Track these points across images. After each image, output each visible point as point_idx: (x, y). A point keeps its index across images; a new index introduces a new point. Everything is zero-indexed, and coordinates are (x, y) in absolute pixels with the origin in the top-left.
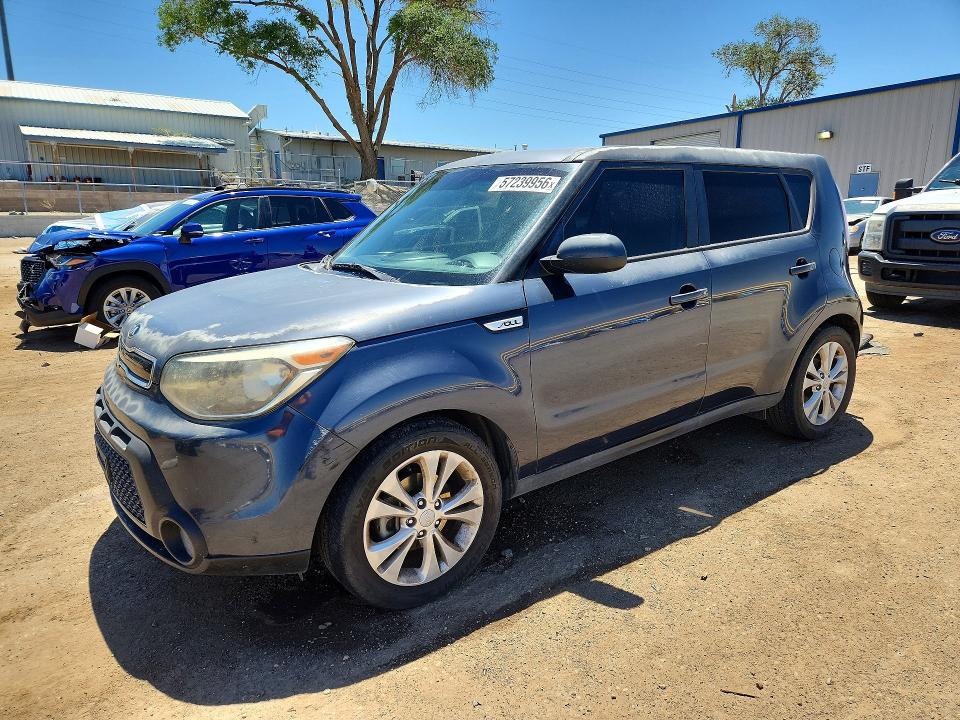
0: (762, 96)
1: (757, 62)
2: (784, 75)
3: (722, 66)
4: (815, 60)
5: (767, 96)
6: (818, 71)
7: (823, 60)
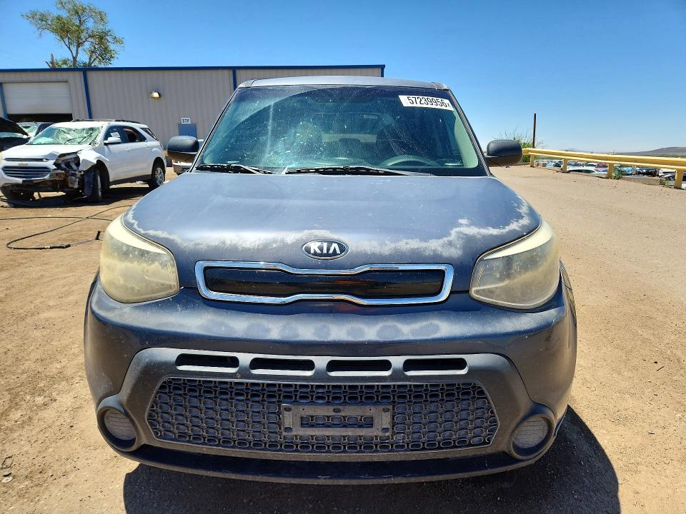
0: (75, 58)
1: (64, 30)
2: (87, 45)
3: (34, 28)
4: (109, 38)
5: (78, 59)
6: (112, 47)
7: (116, 40)
